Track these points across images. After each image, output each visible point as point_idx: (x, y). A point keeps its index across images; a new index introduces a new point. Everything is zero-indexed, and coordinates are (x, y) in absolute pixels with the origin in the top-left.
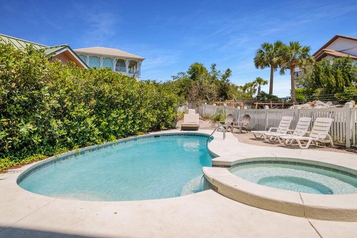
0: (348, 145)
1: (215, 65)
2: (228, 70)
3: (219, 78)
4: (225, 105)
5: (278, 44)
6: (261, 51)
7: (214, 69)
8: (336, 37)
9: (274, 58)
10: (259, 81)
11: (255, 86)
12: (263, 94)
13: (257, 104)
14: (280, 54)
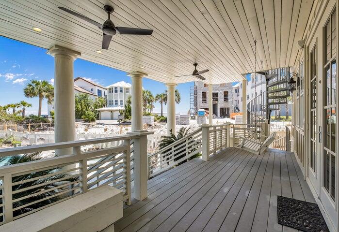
5: (45, 83)
6: (31, 85)
9: (43, 93)
10: (24, 104)
11: (19, 107)
12: (32, 116)
13: (30, 124)
14: (47, 91)
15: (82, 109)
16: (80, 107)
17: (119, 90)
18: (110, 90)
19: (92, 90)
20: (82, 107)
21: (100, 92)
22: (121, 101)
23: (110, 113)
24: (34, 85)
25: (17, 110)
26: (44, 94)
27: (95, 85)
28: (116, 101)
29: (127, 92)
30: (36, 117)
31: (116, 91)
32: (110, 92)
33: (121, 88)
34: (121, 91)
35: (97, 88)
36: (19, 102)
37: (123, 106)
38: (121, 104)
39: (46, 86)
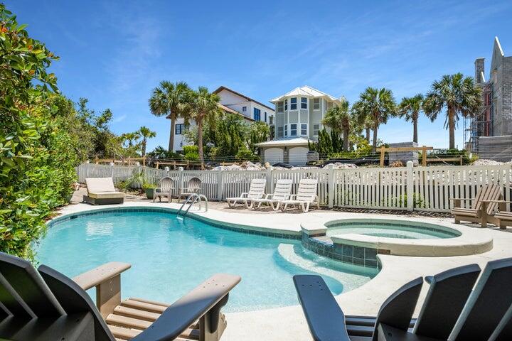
0: (331, 205)
1: (86, 101)
2: (108, 111)
3: (92, 122)
4: (112, 164)
5: (183, 87)
6: (160, 92)
7: (83, 106)
8: (222, 89)
9: (179, 104)
10: (145, 131)
11: (137, 138)
12: (160, 150)
13: (158, 163)
14: (186, 100)
15: (233, 144)
16: (229, 138)
17: (299, 103)
18: (281, 106)
19: (244, 109)
20: (232, 138)
21: (257, 112)
22: (304, 127)
23: (281, 151)
24: (164, 91)
25: (134, 143)
26: (181, 106)
27: (249, 100)
28: (294, 127)
29: (317, 107)
30: (165, 152)
31: (294, 107)
32: (280, 110)
33: (304, 99)
34: (304, 106)
35: (253, 105)
36: (138, 129)
37: (306, 138)
38: (304, 132)
39: (184, 92)
